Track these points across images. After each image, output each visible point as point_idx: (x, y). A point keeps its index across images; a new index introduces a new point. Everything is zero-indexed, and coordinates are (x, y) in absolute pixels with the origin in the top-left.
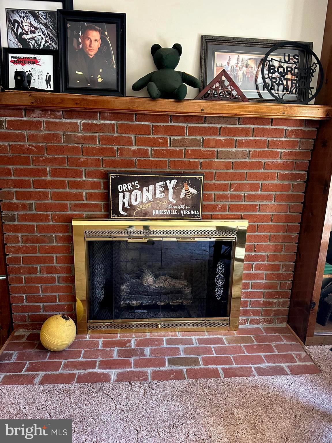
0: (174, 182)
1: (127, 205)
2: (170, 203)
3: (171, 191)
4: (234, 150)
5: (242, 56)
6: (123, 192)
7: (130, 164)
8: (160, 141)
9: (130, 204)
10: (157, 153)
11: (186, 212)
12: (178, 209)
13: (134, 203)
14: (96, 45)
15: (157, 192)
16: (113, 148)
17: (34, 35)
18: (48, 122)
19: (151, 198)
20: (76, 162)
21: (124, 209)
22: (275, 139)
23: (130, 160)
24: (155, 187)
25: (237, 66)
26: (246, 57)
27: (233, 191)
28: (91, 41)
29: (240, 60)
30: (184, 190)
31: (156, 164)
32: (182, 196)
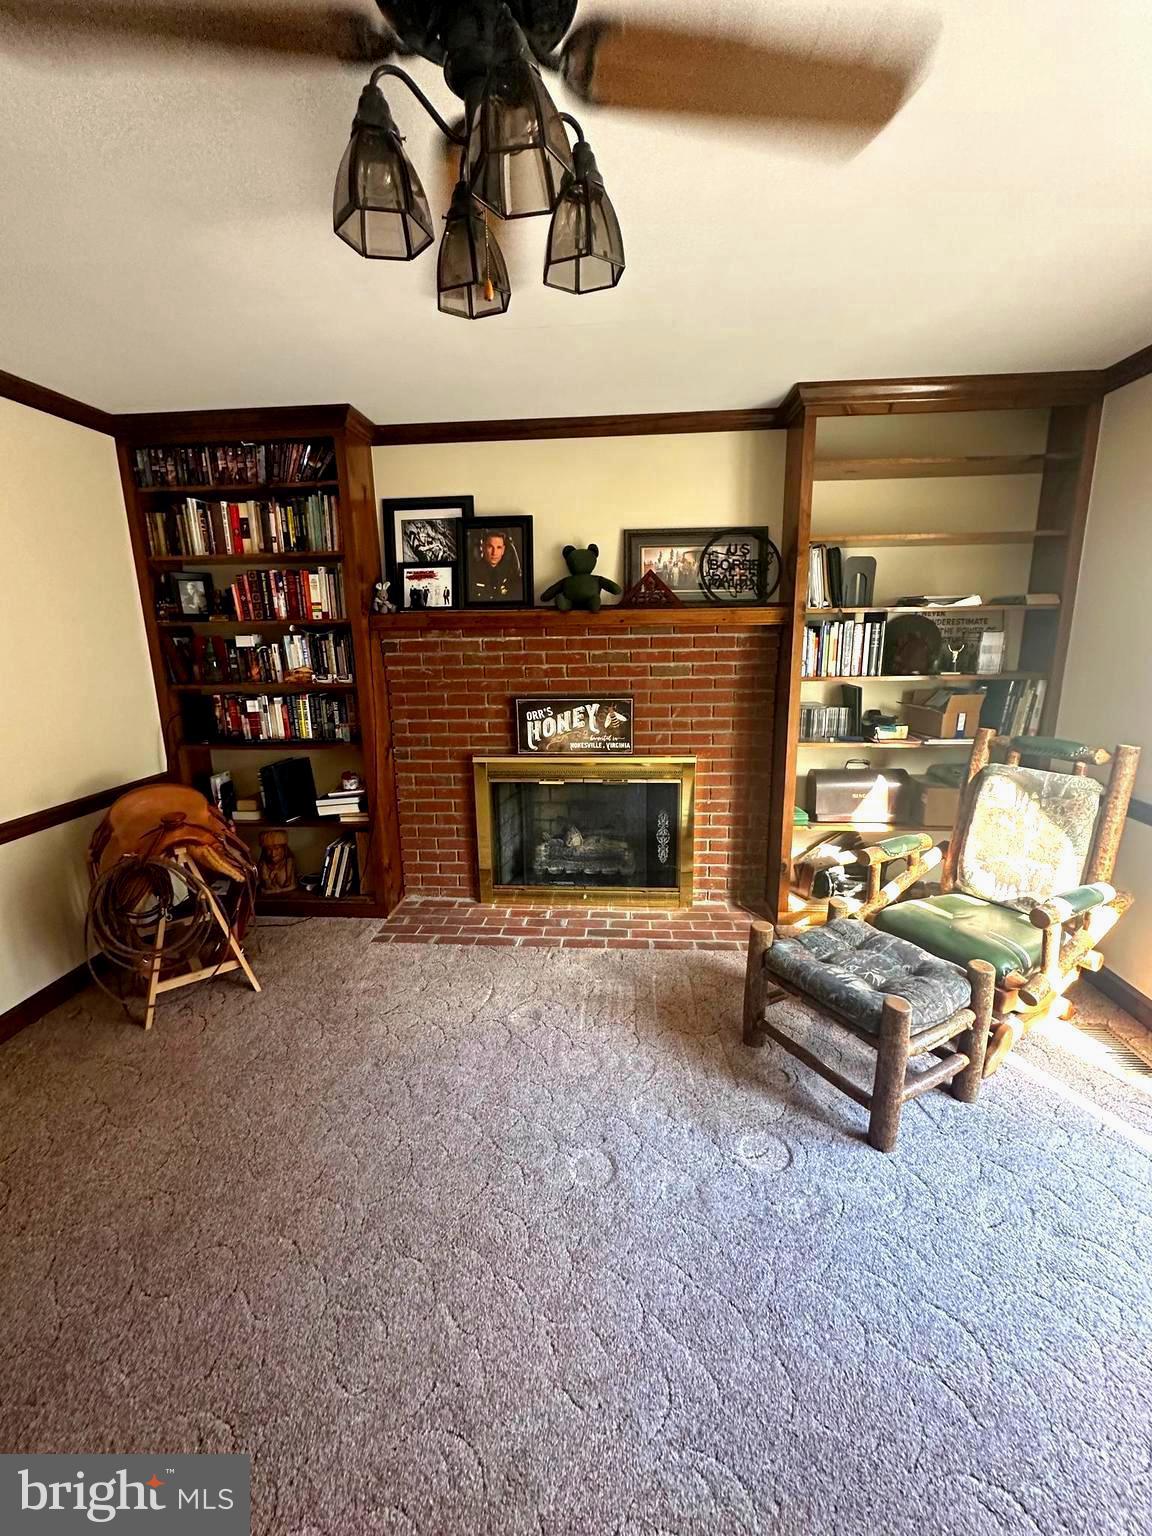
0: (596, 706)
1: (537, 738)
2: (591, 733)
3: (592, 719)
4: (672, 664)
5: (675, 550)
6: (532, 721)
7: (542, 686)
8: (577, 657)
9: (541, 736)
10: (573, 672)
11: (613, 745)
12: (602, 742)
13: (546, 734)
14: (499, 553)
15: (575, 719)
16: (520, 668)
17: (431, 546)
18: (446, 642)
19: (567, 729)
20: (477, 687)
21: (535, 743)
22: (725, 649)
23: (541, 682)
24: (572, 714)
25: (670, 562)
26: (682, 550)
27: (677, 716)
28: (493, 548)
29: (675, 555)
31: (572, 685)
32: (607, 724)
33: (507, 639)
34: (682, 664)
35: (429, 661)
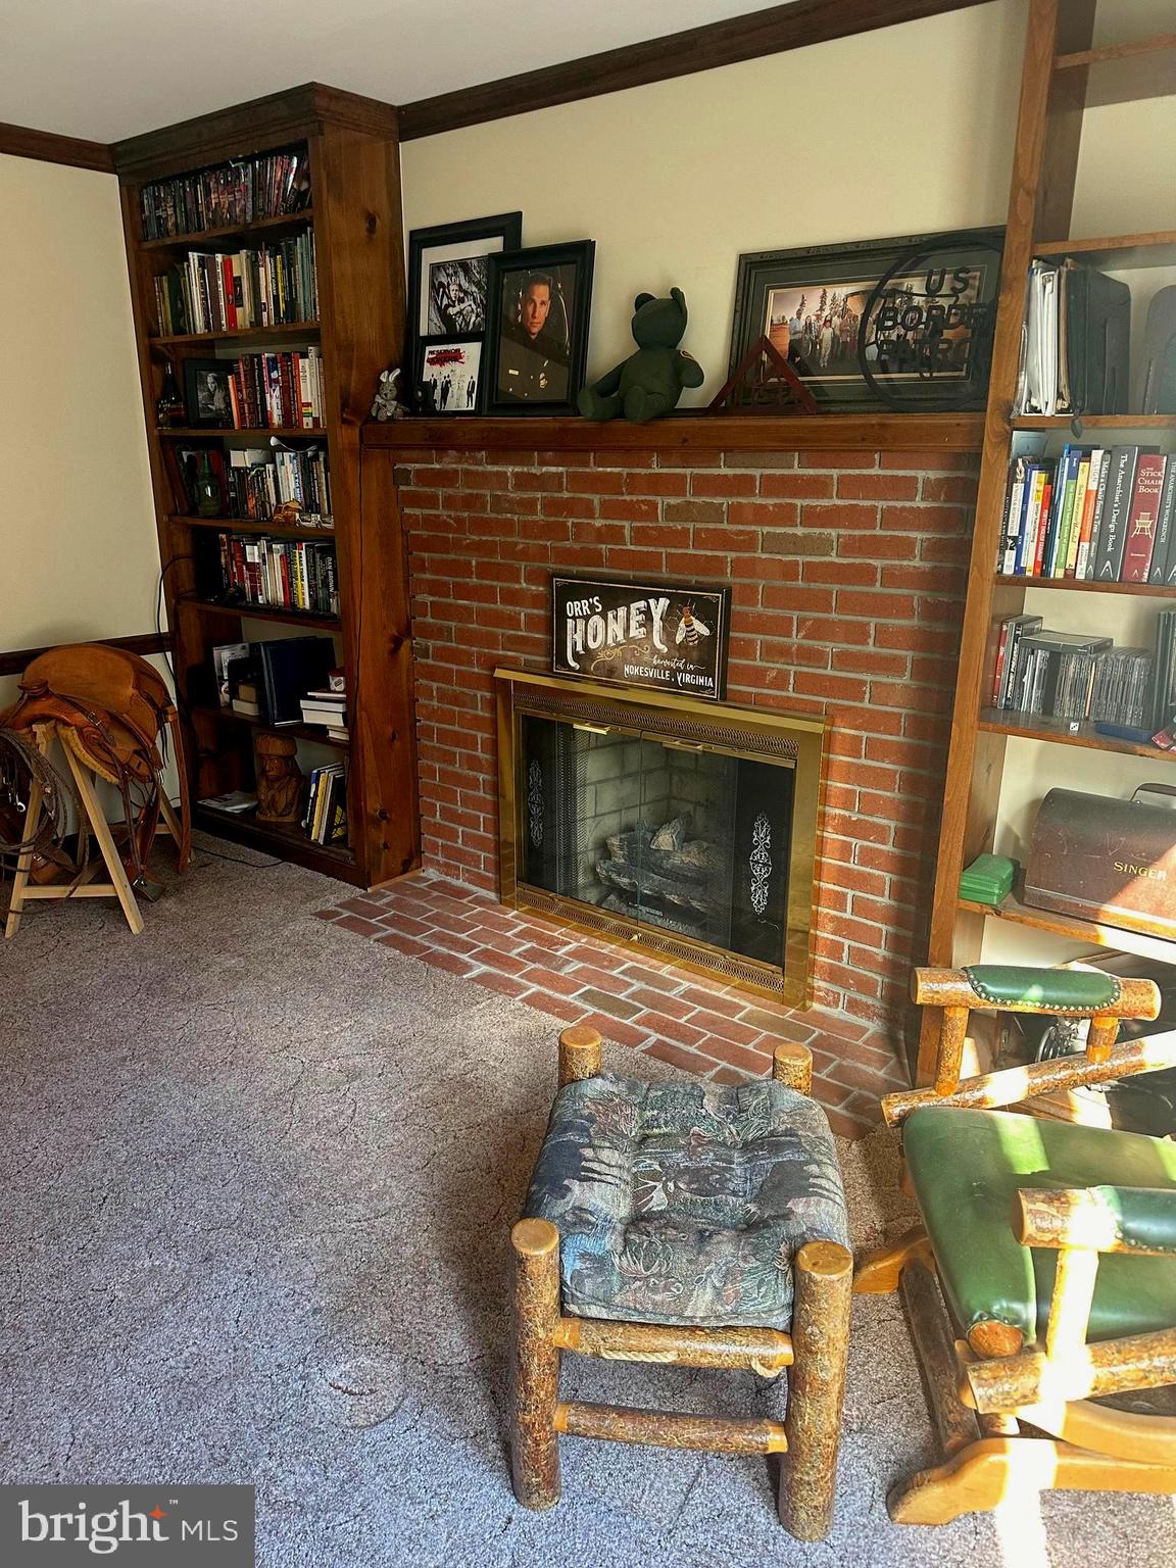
0: (664, 602)
1: (579, 648)
2: (655, 651)
3: (657, 624)
5: (831, 291)
6: (574, 618)
7: (595, 558)
8: (644, 507)
9: (585, 647)
10: (640, 536)
11: (688, 678)
12: (671, 669)
13: (592, 645)
14: (542, 312)
15: (633, 624)
16: (564, 523)
17: (462, 306)
18: (467, 472)
19: (620, 638)
20: (509, 551)
21: (576, 655)
23: (595, 549)
24: (628, 613)
25: (818, 317)
26: (842, 291)
27: (804, 637)
28: (535, 306)
29: (828, 301)
30: (682, 625)
31: (635, 560)
32: (679, 638)
33: (544, 469)
34: (818, 531)
35: (450, 502)
